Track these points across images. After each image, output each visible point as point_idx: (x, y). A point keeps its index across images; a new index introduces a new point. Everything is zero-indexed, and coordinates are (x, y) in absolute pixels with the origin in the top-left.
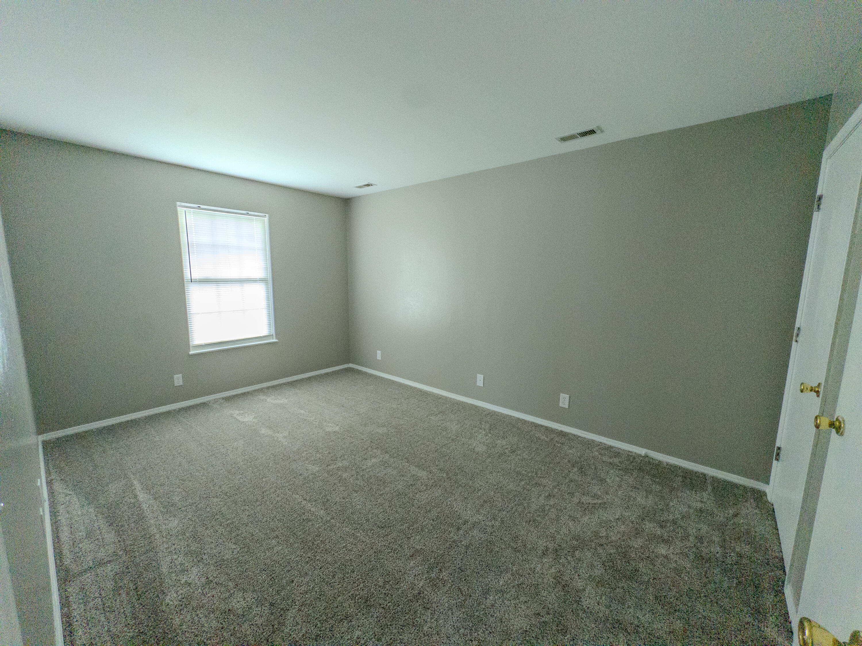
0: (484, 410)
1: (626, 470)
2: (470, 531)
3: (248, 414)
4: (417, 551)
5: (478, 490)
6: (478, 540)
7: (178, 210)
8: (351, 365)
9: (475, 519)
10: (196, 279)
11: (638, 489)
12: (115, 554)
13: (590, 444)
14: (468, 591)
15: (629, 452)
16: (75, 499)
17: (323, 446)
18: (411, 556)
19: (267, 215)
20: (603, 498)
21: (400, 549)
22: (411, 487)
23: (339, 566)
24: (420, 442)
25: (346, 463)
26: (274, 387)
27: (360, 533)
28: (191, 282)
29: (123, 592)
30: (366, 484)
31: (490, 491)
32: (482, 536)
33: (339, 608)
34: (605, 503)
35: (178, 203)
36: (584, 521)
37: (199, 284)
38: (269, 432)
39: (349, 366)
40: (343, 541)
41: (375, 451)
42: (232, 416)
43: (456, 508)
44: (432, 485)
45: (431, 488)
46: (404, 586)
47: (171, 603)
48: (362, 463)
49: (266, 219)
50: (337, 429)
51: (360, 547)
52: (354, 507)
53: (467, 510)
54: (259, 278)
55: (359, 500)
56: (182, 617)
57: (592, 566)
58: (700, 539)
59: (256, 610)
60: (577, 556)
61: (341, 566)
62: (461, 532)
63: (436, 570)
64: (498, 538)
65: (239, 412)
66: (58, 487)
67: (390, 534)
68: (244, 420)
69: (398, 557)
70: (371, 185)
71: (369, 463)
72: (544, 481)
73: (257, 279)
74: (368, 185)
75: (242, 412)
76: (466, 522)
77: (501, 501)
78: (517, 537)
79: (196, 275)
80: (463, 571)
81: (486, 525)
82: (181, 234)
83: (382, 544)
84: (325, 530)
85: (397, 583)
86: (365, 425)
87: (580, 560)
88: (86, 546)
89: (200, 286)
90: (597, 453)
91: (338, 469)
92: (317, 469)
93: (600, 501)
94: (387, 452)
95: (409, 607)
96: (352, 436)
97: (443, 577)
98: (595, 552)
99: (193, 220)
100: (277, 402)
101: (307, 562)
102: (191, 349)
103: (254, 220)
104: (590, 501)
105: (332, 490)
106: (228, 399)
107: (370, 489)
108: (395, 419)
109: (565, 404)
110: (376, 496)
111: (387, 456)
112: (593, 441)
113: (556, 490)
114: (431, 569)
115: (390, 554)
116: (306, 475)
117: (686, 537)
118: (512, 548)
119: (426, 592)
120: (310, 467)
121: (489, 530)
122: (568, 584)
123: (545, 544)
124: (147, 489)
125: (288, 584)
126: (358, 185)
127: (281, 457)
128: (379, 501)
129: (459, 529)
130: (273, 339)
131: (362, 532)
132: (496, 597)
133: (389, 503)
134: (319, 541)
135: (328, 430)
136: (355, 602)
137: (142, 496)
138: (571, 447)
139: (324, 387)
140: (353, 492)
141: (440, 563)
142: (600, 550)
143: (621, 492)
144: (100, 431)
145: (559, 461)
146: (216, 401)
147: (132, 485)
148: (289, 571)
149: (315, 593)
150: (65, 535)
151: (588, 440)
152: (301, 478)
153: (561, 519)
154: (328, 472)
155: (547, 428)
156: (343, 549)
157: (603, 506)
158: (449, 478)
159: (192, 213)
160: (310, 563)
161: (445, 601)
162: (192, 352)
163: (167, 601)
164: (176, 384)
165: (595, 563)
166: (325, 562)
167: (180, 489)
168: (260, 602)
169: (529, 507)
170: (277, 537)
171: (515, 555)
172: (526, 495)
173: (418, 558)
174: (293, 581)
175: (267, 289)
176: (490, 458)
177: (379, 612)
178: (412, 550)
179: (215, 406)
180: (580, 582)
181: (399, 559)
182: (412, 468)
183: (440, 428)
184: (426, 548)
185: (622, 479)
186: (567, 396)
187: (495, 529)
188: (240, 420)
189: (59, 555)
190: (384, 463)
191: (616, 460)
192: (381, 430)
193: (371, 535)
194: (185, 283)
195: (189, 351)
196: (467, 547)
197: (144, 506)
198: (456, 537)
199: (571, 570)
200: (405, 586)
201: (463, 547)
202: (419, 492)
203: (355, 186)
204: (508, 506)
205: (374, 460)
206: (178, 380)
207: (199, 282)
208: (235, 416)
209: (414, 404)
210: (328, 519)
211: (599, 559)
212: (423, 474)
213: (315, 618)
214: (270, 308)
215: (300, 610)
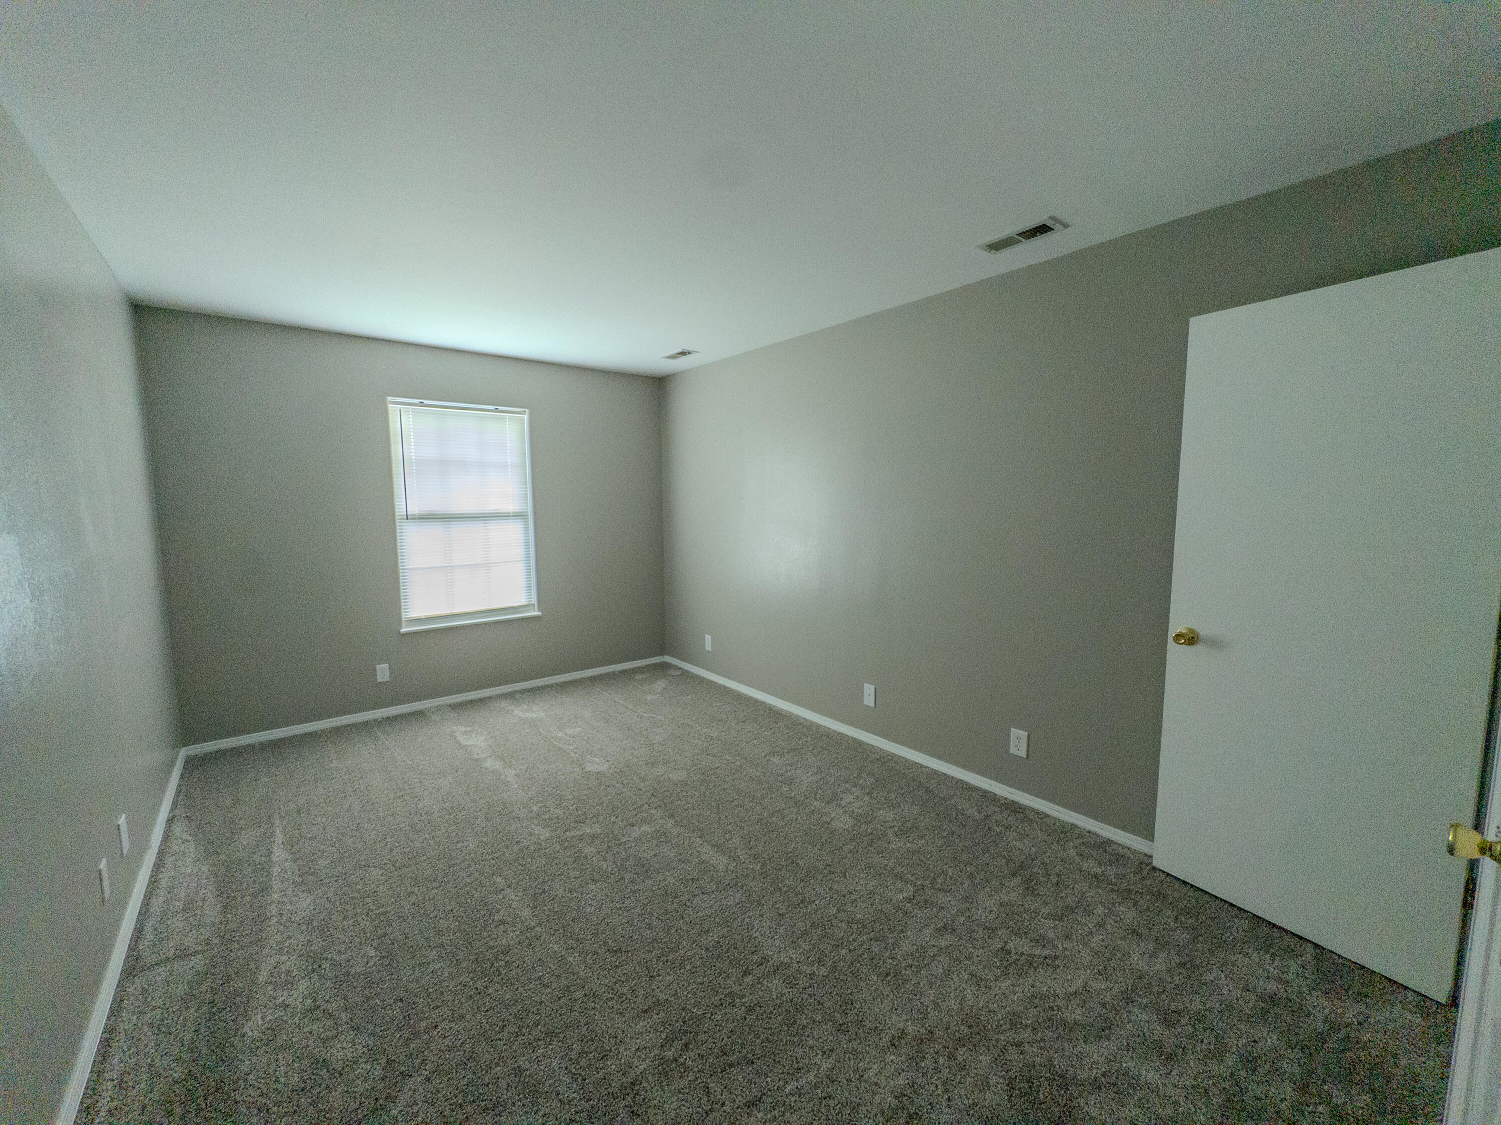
0: (872, 749)
1: (1127, 894)
2: (766, 980)
3: (477, 733)
4: (658, 1003)
5: (809, 903)
6: (775, 997)
7: (390, 409)
8: (667, 659)
9: (784, 958)
10: (414, 515)
11: (1139, 935)
12: (208, 942)
13: (1065, 832)
14: (722, 1095)
15: (1146, 855)
16: (192, 848)
17: (571, 797)
18: (643, 1012)
19: (527, 410)
20: (1055, 947)
21: (629, 996)
22: (690, 882)
23: (518, 1012)
24: (736, 803)
25: (597, 829)
26: (532, 691)
27: (575, 957)
28: (407, 519)
29: (194, 1004)
30: (616, 870)
31: (831, 905)
32: (785, 991)
33: (490, 1086)
34: (1056, 957)
35: (389, 398)
36: (1000, 989)
37: (419, 522)
38: (497, 765)
39: (663, 660)
40: (541, 968)
41: (654, 811)
42: (452, 734)
43: (756, 932)
44: (729, 884)
45: (724, 889)
46: (612, 1065)
47: (250, 1034)
48: (625, 831)
49: (526, 417)
50: (604, 767)
51: (564, 982)
52: (581, 908)
53: (776, 937)
54: (514, 513)
55: (594, 898)
56: (254, 1060)
57: (984, 1085)
58: (1250, 1062)
59: (363, 1067)
60: (960, 1059)
61: (521, 1012)
62: (749, 979)
63: (678, 1044)
64: (815, 999)
65: (465, 729)
66: (178, 829)
67: (622, 966)
68: (467, 743)
69: (621, 1010)
70: (689, 353)
71: (636, 832)
72: (942, 898)
73: (510, 513)
74: (683, 353)
75: (469, 729)
76: (765, 959)
77: (846, 928)
78: (852, 1004)
79: (413, 510)
80: (725, 1054)
81: (799, 971)
82: (392, 445)
83: (602, 983)
84: (520, 943)
85: (602, 1058)
86: (654, 764)
87: (963, 1068)
88: (177, 923)
89: (420, 525)
90: (1072, 852)
91: (581, 838)
92: (548, 834)
93: (1046, 952)
94: (672, 816)
95: (606, 1106)
96: (625, 782)
97: (686, 1059)
98: (999, 1056)
99: (411, 423)
100: (529, 715)
101: (471, 997)
102: (403, 623)
103: (506, 418)
104: (1026, 949)
105: (557, 874)
106: (454, 707)
107: (620, 880)
108: (709, 757)
109: (1020, 749)
110: (625, 893)
111: (670, 823)
112: (1074, 826)
113: (962, 919)
114: (669, 1041)
115: (610, 1003)
116: (526, 843)
117: (1218, 1054)
118: (835, 1022)
119: (645, 1084)
120: (538, 830)
121: (803, 982)
122: (920, 1113)
123: (901, 1025)
124: (290, 844)
125: (427, 1031)
126: (667, 354)
127: (499, 809)
128: (627, 902)
129: (746, 973)
130: (534, 611)
131: (577, 955)
132: (769, 1116)
133: (642, 907)
134: (503, 962)
135: (589, 769)
136: (520, 1081)
137: (279, 853)
138: (1023, 836)
139: (610, 694)
140: (590, 881)
141: (691, 1033)
142: (1013, 1054)
143: (1101, 937)
144: (264, 747)
145: (987, 861)
146: (439, 708)
147: (273, 834)
148: (438, 1007)
149: (462, 1052)
150: (157, 904)
151: (1063, 824)
152: (516, 848)
153: (952, 979)
154: (561, 843)
155: (986, 795)
156: (535, 981)
157: (1051, 962)
158: (764, 875)
159: (411, 412)
160: (475, 999)
161: (674, 1106)
162: (403, 630)
163: (246, 1029)
164: (380, 679)
165: (993, 1080)
166: (499, 1000)
167: (334, 848)
168: (372, 1054)
169: (896, 945)
170: (441, 946)
171: (836, 1038)
172: (899, 921)
173: (655, 1017)
174: (436, 1027)
175: (526, 529)
176: (854, 844)
177: (551, 1106)
178: (650, 1001)
179: (434, 717)
180: (947, 1114)
181: (621, 1013)
182: (707, 848)
183: (780, 779)
184: (675, 999)
185: (1111, 912)
186: (1024, 734)
187: (814, 982)
188: (461, 742)
189: (138, 932)
190: (660, 834)
191: (1111, 871)
192: (676, 776)
193: (591, 962)
194: (398, 521)
195: (401, 628)
196: (750, 1010)
197: (275, 870)
198: (736, 988)
199: (937, 1085)
200: (613, 1067)
201: (743, 1008)
202: (702, 893)
203: (663, 355)
204: (854, 940)
205: (645, 828)
206: (383, 672)
207: (419, 519)
208: (457, 734)
209: (750, 732)
210: (533, 924)
211: (1004, 1073)
212: (720, 861)
213: (446, 1098)
214: (530, 560)
215: (428, 1079)
